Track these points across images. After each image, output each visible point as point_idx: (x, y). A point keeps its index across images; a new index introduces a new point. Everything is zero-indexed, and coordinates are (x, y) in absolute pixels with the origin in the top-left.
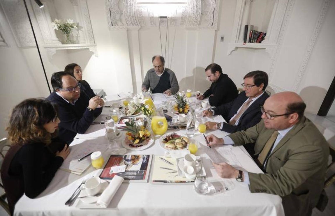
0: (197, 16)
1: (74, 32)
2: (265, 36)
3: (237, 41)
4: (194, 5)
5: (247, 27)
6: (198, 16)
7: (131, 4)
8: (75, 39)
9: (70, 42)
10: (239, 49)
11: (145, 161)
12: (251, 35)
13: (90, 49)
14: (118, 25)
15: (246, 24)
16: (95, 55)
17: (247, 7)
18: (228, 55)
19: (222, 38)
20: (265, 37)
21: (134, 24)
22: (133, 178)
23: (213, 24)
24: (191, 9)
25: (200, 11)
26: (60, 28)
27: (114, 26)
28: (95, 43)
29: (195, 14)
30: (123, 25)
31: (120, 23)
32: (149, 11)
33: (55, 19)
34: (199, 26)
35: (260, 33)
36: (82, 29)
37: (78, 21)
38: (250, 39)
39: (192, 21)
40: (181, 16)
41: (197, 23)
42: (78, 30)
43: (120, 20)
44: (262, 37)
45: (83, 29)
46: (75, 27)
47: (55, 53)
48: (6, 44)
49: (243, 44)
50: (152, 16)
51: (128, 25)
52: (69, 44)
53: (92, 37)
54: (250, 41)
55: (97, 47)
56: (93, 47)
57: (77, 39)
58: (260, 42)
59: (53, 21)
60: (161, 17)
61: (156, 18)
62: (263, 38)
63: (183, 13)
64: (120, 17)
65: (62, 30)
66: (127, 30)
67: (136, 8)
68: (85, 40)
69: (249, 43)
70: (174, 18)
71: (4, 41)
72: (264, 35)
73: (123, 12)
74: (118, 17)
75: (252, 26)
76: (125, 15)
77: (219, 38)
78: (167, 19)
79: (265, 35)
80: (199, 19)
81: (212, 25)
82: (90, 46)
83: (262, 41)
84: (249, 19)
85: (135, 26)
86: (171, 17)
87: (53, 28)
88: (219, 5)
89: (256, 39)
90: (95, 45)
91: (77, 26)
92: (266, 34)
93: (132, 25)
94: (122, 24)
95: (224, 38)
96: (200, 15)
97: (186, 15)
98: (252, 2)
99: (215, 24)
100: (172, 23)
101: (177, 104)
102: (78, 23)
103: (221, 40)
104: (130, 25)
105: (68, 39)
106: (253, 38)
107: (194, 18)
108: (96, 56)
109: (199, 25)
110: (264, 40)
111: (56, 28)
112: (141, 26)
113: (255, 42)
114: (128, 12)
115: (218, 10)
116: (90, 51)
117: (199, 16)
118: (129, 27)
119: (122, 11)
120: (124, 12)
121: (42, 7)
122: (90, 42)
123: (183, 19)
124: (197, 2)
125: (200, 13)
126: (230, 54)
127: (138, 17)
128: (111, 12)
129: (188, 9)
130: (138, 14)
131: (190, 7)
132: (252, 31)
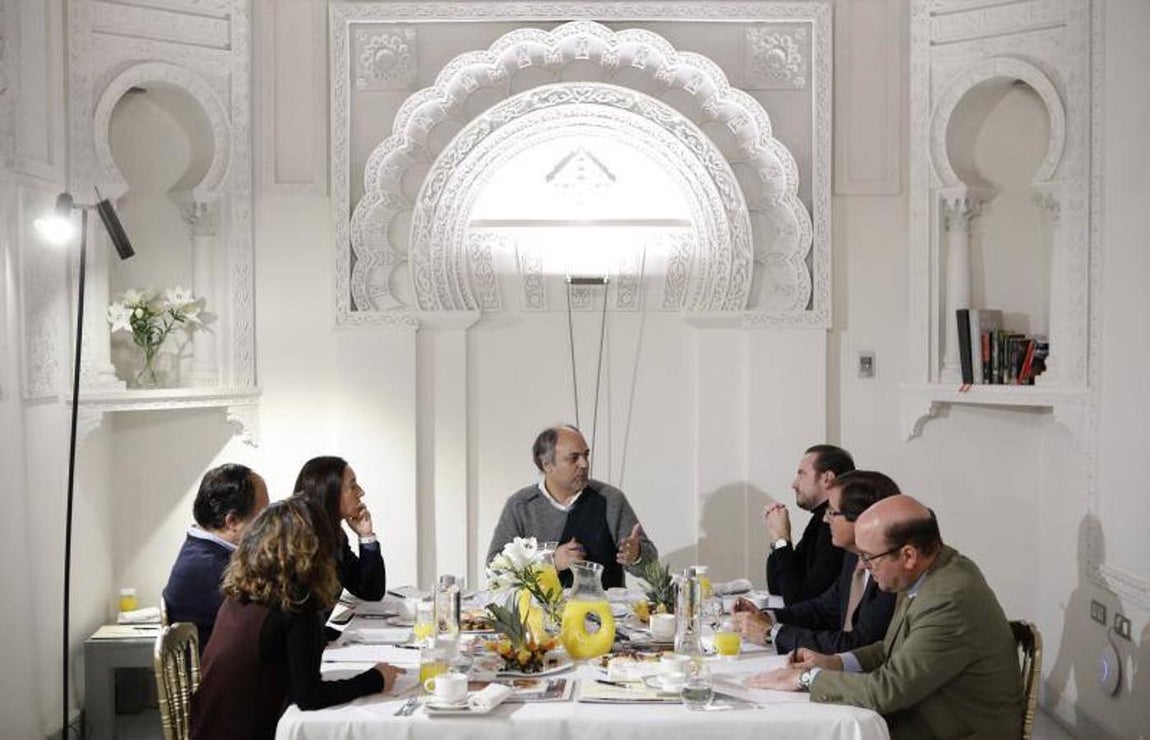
0: (738, 271)
2: (1046, 355)
3: (935, 377)
4: (719, 230)
5: (963, 317)
7: (448, 227)
8: (163, 364)
10: (953, 412)
11: (554, 686)
12: (987, 353)
13: (230, 410)
14: (377, 308)
15: (962, 307)
16: (244, 436)
17: (957, 238)
18: (904, 437)
19: (867, 363)
20: (1047, 362)
21: (451, 302)
23: (815, 304)
24: (711, 244)
25: (750, 256)
27: (359, 314)
28: (256, 383)
29: (729, 266)
30: (402, 306)
31: (385, 301)
32: (520, 255)
34: (752, 312)
35: (1029, 341)
36: (210, 326)
37: (202, 292)
38: (988, 367)
39: (715, 292)
40: (665, 272)
41: (738, 302)
43: (392, 286)
44: (1035, 359)
45: (217, 326)
46: (192, 317)
47: (98, 425)
49: (961, 390)
51: (423, 308)
53: (249, 359)
54: (989, 378)
55: (262, 399)
56: (247, 401)
57: (176, 366)
58: (1032, 382)
59: (115, 300)
60: (576, 281)
61: (551, 278)
62: (1039, 365)
63: (674, 260)
64: (392, 274)
66: (416, 327)
67: (467, 243)
68: (216, 371)
69: (984, 383)
70: (633, 278)
72: (1039, 351)
73: (409, 257)
74: (380, 278)
76: (418, 269)
77: (850, 365)
78: (604, 286)
79: (1043, 352)
80: (746, 286)
81: (810, 307)
82: (232, 397)
83: (1038, 378)
85: (455, 314)
86: (622, 278)
88: (828, 231)
89: (1014, 370)
90: (255, 390)
91: (198, 315)
92: (1046, 347)
93: (441, 307)
94: (396, 304)
95: (877, 363)
96: (751, 265)
97: (688, 267)
98: (976, 221)
99: (824, 303)
100: (626, 299)
102: (205, 302)
103: (863, 370)
104: (433, 309)
105: (148, 367)
106: (1001, 365)
107: (722, 279)
108: (249, 442)
109: (748, 307)
110: (1043, 373)
111: (124, 325)
112: (483, 313)
113: (1014, 380)
114: (432, 256)
115: (828, 249)
116: (229, 418)
117: (747, 271)
118: (427, 316)
119: (406, 255)
120: (414, 256)
122: (238, 381)
123: (677, 283)
124: (731, 220)
125: (751, 259)
126: (914, 436)
127: (470, 275)
128: (354, 257)
129: (695, 242)
130: (473, 266)
131: (705, 236)
132: (991, 335)
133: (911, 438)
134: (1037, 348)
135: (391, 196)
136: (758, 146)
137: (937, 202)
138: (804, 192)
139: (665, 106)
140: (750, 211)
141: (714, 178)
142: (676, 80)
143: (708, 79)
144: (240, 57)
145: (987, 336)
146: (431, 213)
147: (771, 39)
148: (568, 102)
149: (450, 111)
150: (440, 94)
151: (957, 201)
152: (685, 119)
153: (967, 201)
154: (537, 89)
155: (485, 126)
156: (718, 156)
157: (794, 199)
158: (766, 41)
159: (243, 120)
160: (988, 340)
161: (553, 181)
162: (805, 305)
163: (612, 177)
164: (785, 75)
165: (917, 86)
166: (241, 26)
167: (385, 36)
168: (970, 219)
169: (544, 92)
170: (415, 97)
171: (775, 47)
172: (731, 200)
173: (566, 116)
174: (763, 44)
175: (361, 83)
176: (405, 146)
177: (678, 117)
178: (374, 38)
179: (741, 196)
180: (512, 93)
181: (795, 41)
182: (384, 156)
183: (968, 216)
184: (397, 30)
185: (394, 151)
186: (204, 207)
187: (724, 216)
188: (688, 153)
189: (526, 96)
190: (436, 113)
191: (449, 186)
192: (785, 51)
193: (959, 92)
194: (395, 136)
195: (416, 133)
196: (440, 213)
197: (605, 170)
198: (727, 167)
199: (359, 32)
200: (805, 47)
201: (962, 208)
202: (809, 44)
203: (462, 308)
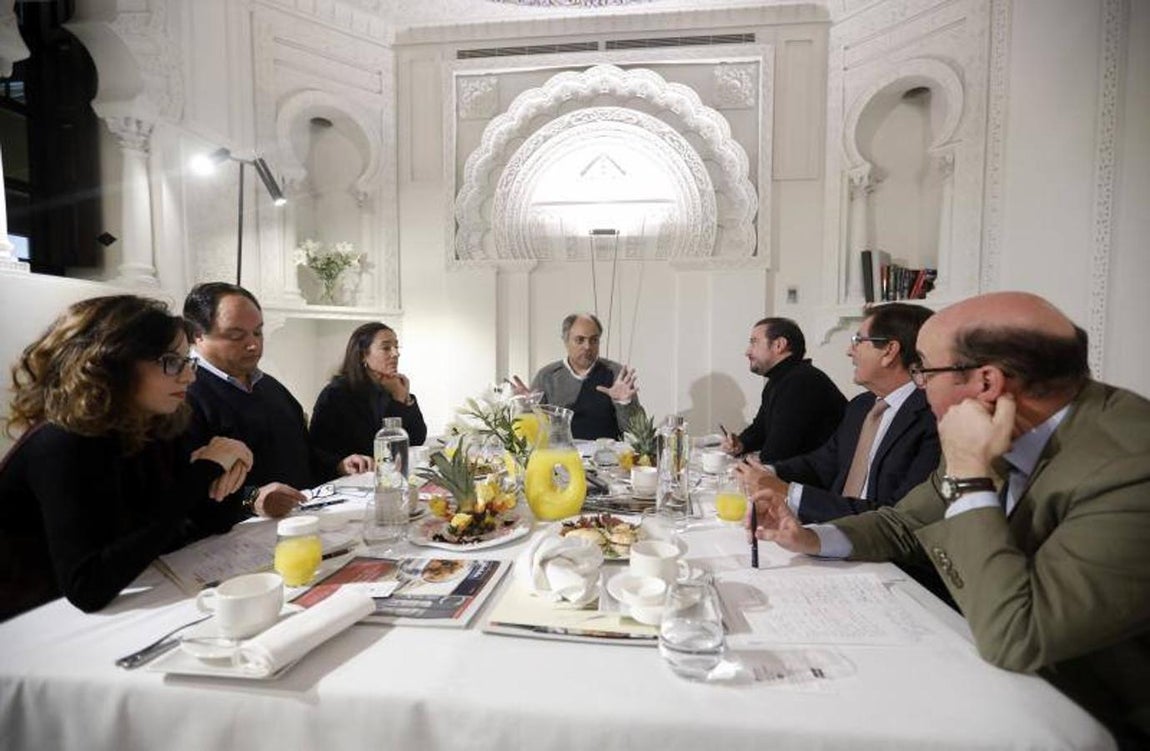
0: (707, 231)
1: (347, 278)
2: (933, 279)
3: (843, 297)
4: (694, 204)
5: (867, 257)
6: (710, 231)
7: (517, 206)
8: (347, 297)
9: (329, 300)
11: (475, 576)
12: (885, 280)
14: (472, 259)
15: (863, 250)
17: (860, 205)
18: (819, 344)
19: (793, 293)
20: (935, 282)
21: (518, 253)
22: (416, 613)
23: (759, 251)
24: (688, 213)
25: (714, 219)
26: (313, 264)
27: (461, 261)
28: (400, 307)
29: (700, 227)
30: (488, 257)
31: (478, 255)
32: (563, 224)
33: (304, 241)
34: (716, 259)
35: (916, 273)
36: (370, 270)
37: (366, 249)
38: (885, 290)
39: (691, 246)
40: (657, 232)
41: (706, 251)
42: (360, 274)
43: (482, 245)
44: (926, 281)
45: (374, 271)
46: (355, 262)
47: (282, 325)
48: (159, 282)
50: (575, 233)
51: (500, 258)
52: (327, 304)
53: (396, 291)
54: (887, 297)
55: (405, 317)
56: (395, 318)
57: (353, 298)
58: (923, 295)
59: (299, 246)
60: (597, 232)
61: (581, 238)
62: (929, 285)
63: (663, 226)
64: (483, 236)
65: (317, 268)
66: (495, 270)
67: (529, 218)
68: (373, 298)
70: (635, 238)
71: (155, 275)
72: (928, 277)
73: (492, 227)
74: (475, 240)
75: (885, 256)
76: (497, 232)
77: (781, 293)
78: (615, 237)
79: (932, 277)
80: (712, 241)
81: (755, 254)
82: (383, 315)
83: (928, 295)
84: (871, 236)
85: (520, 261)
86: (629, 238)
87: (294, 261)
88: (768, 202)
89: (906, 292)
90: (400, 312)
91: (359, 261)
92: (934, 273)
93: (512, 257)
95: (800, 293)
96: (715, 227)
97: (672, 230)
98: (872, 195)
99: (765, 251)
100: (632, 252)
101: (633, 446)
102: (366, 255)
103: (789, 298)
104: (507, 258)
105: (328, 293)
106: (895, 287)
107: (696, 236)
109: (713, 254)
110: (932, 292)
111: (304, 261)
112: (539, 262)
114: (506, 224)
115: (768, 215)
117: (712, 233)
118: (503, 263)
119: (490, 224)
120: (495, 225)
121: (280, 202)
122: (387, 305)
123: (665, 241)
124: (702, 196)
125: (716, 223)
126: (826, 342)
127: (531, 237)
128: (457, 226)
129: (677, 214)
130: (534, 230)
131: (684, 208)
132: (889, 268)
133: (822, 344)
134: (929, 273)
135: (482, 187)
136: (722, 147)
137: (846, 180)
138: (753, 176)
139: (659, 122)
140: (716, 192)
141: (691, 169)
142: (667, 105)
143: (688, 103)
144: (389, 99)
145: (886, 269)
146: (505, 195)
147: (731, 73)
148: (594, 121)
149: (518, 130)
150: (513, 119)
151: (861, 179)
152: (672, 130)
153: (869, 177)
154: (576, 112)
155: (541, 138)
156: (693, 153)
157: (746, 181)
158: (729, 75)
159: (392, 141)
160: (887, 271)
161: (586, 176)
162: (752, 252)
163: (624, 173)
164: (740, 98)
165: (833, 102)
166: (389, 80)
167: (478, 82)
168: (869, 193)
169: (578, 115)
170: (497, 120)
171: (734, 78)
172: (702, 184)
173: (593, 130)
174: (725, 77)
175: (463, 114)
176: (491, 153)
177: (667, 128)
178: (470, 85)
179: (708, 178)
180: (558, 116)
181: (747, 74)
182: (477, 160)
183: (869, 190)
184: (485, 78)
185: (484, 157)
186: (365, 194)
187: (698, 194)
188: (674, 153)
189: (567, 118)
190: (510, 132)
191: (517, 179)
192: (741, 82)
193: (867, 99)
194: (484, 146)
195: (497, 145)
196: (511, 195)
197: (619, 168)
198: (700, 161)
199: (461, 80)
200: (755, 79)
201: (866, 182)
202: (758, 77)
203: (525, 258)
